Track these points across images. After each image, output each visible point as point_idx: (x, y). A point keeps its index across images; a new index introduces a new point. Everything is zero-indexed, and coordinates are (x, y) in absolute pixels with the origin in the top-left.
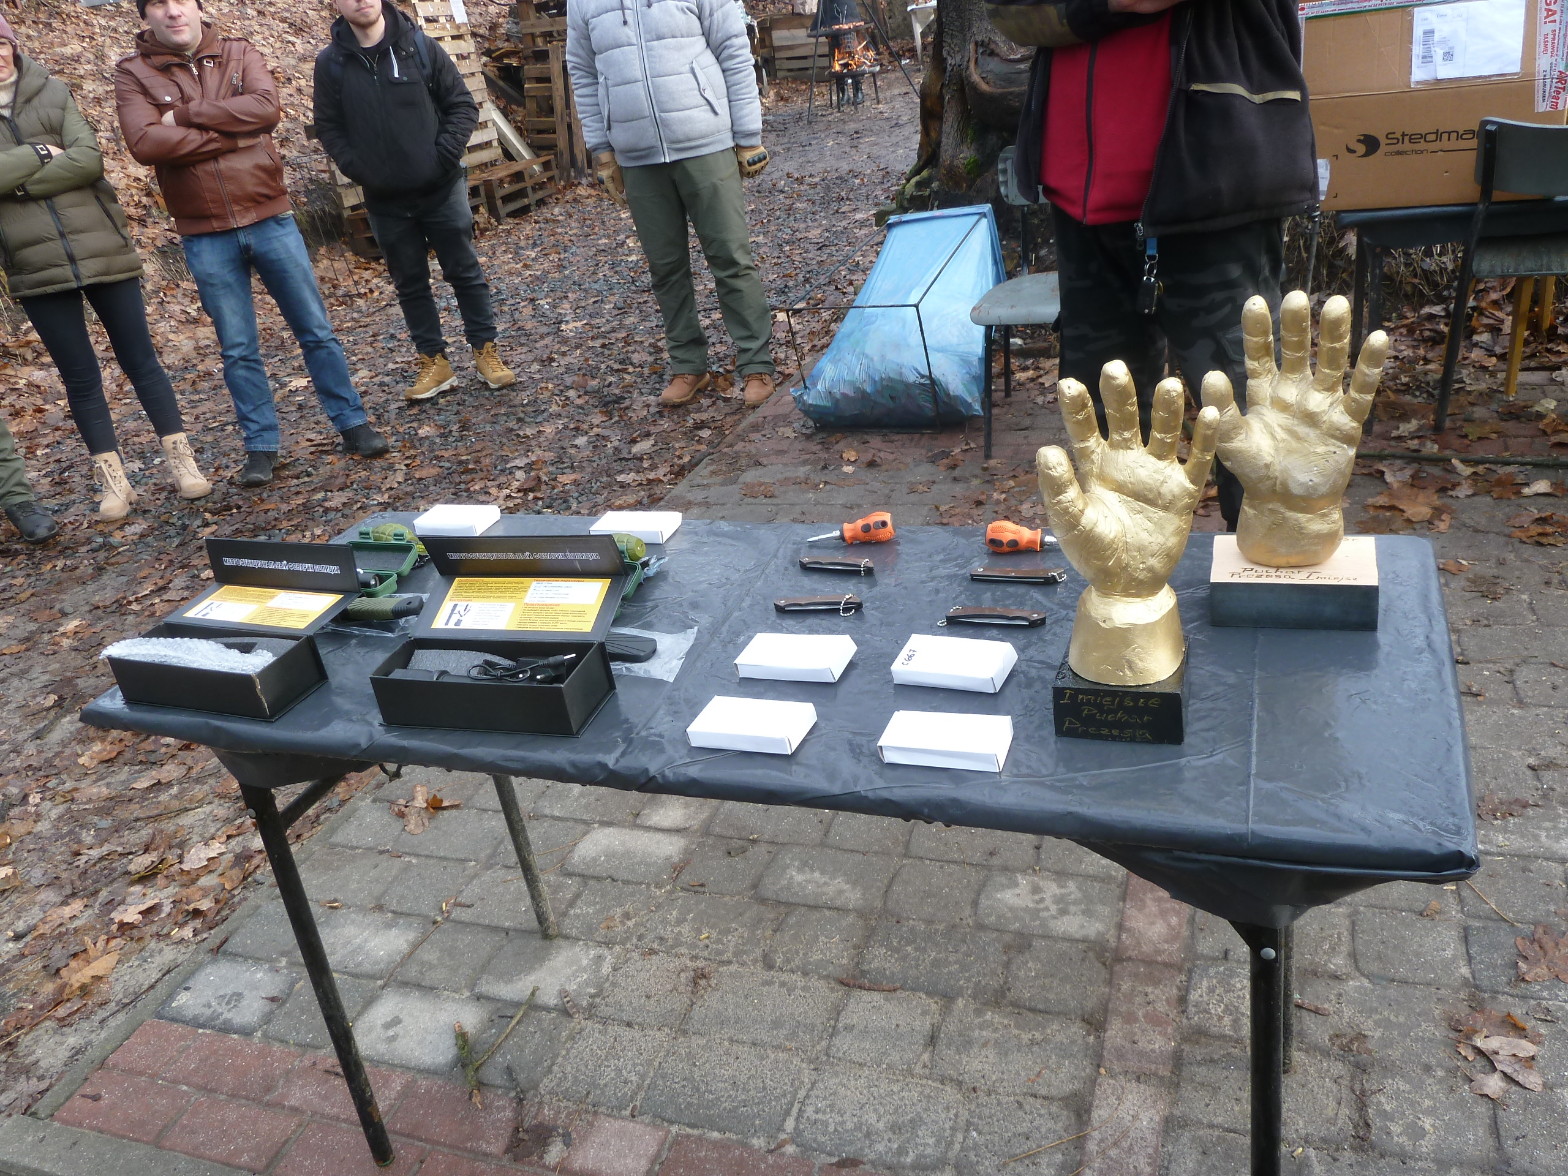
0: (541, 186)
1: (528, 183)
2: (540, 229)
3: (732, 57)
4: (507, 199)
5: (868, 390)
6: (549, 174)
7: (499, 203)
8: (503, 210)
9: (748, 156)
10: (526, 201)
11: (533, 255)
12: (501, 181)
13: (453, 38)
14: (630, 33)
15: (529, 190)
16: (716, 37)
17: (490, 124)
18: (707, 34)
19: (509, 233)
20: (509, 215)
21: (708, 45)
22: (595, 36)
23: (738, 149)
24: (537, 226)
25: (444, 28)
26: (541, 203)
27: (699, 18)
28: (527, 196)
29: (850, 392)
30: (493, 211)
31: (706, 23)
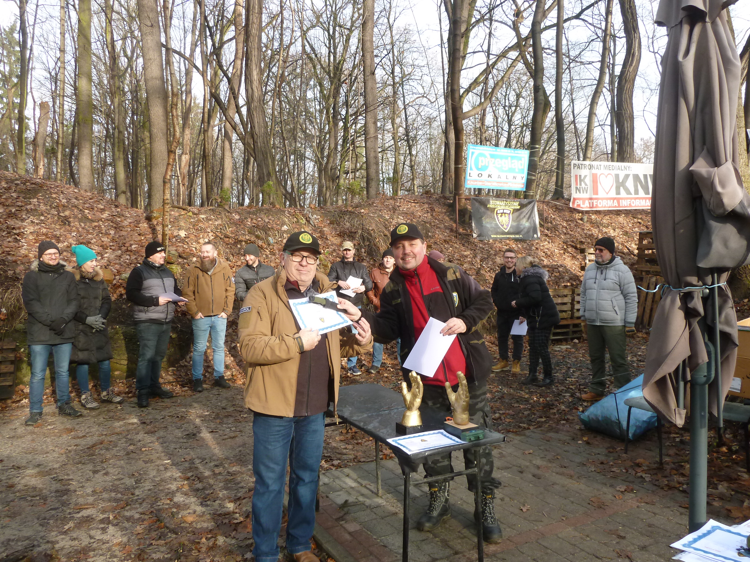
5: (600, 419)
9: (626, 329)
18: (622, 290)
22: (586, 285)
23: (625, 326)
29: (595, 418)
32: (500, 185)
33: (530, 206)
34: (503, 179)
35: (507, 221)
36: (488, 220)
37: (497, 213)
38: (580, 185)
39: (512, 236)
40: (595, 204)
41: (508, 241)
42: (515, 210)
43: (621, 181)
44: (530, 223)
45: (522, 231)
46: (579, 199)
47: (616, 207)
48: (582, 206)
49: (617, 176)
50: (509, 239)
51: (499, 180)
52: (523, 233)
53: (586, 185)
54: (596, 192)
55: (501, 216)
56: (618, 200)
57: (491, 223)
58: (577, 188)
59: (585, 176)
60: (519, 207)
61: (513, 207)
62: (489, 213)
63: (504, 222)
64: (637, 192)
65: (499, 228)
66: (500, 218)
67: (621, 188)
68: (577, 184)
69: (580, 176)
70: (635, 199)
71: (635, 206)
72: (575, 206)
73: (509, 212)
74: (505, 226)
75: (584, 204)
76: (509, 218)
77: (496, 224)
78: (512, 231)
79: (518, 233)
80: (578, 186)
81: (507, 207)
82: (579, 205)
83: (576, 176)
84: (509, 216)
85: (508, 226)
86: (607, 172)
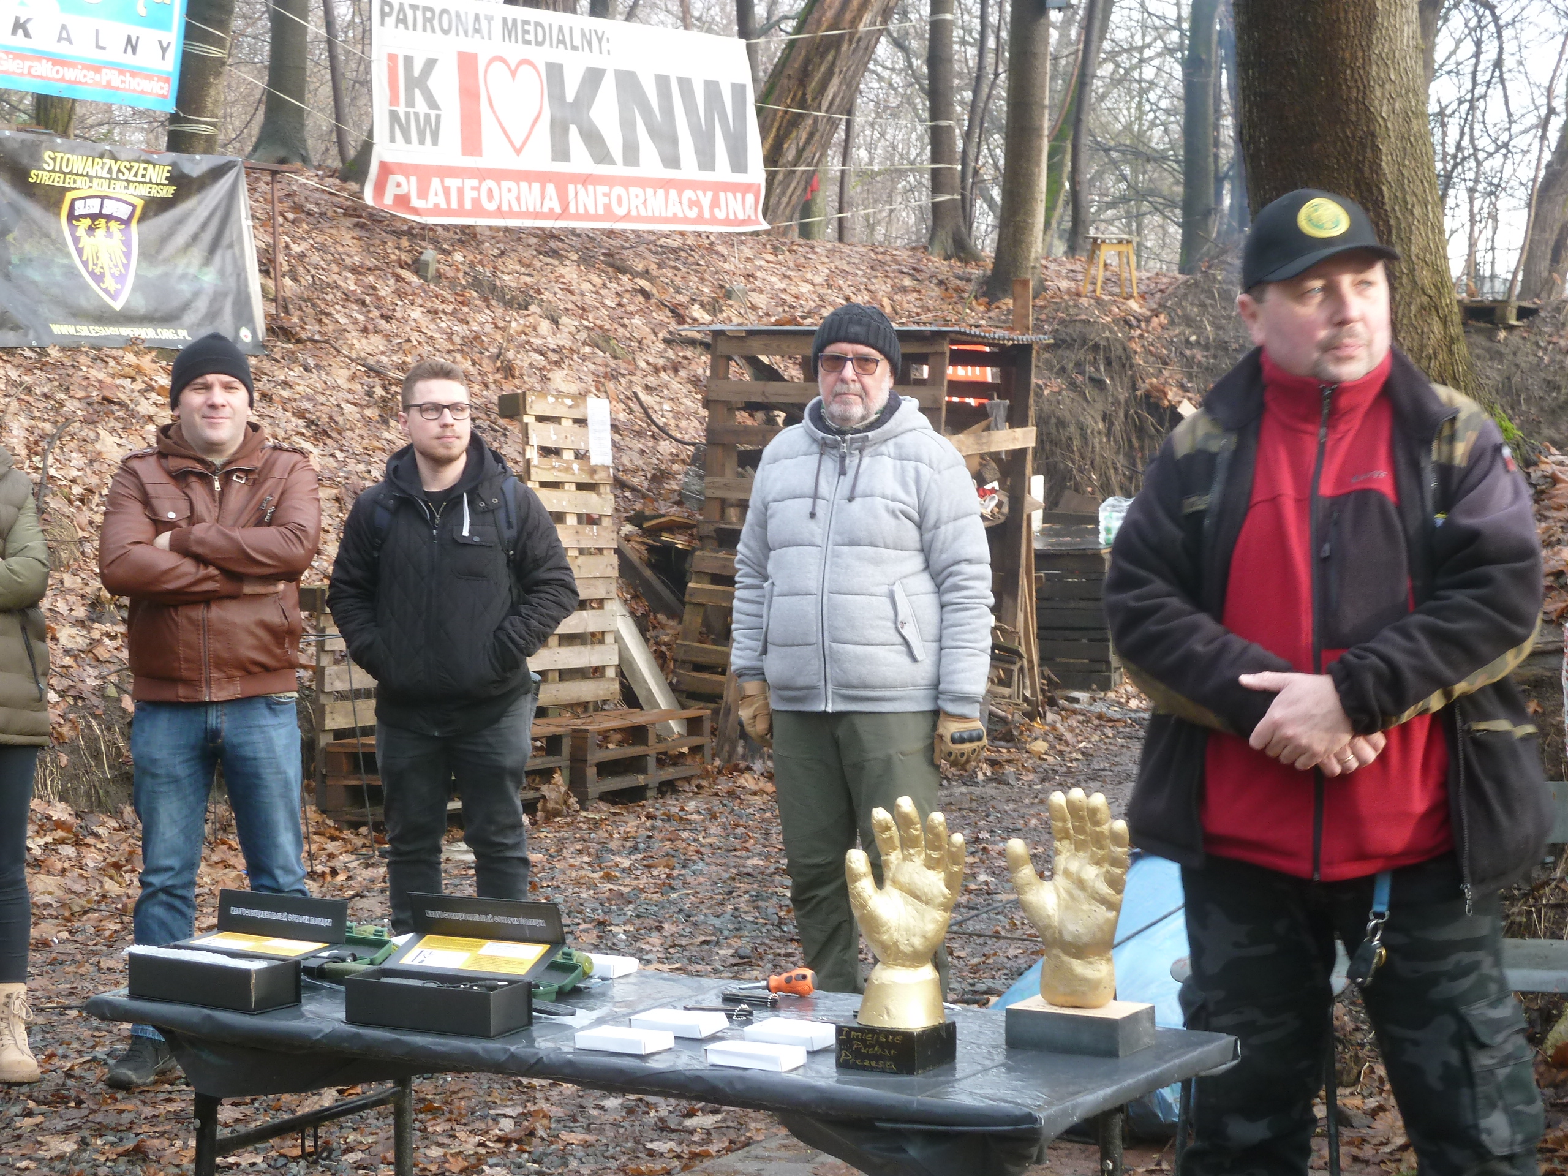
0: (677, 760)
1: (652, 749)
2: (653, 827)
3: (957, 588)
4: (606, 769)
6: (696, 741)
7: (591, 772)
8: (596, 786)
9: (951, 728)
10: (641, 779)
11: (626, 863)
12: (605, 736)
13: (580, 486)
14: (816, 530)
15: (652, 763)
16: (941, 558)
17: (609, 639)
18: (926, 550)
19: (596, 825)
20: (605, 797)
21: (927, 567)
22: (772, 525)
23: (936, 714)
24: (649, 823)
25: (568, 469)
26: (668, 788)
27: (920, 526)
28: (643, 771)
30: (577, 784)
31: (928, 536)
32: (70, 74)
33: (219, 189)
34: (82, 49)
35: (120, 258)
36: (30, 248)
37: (72, 217)
38: (410, 103)
39: (147, 333)
40: (469, 195)
41: (130, 358)
42: (155, 207)
43: (570, 97)
44: (222, 273)
45: (186, 306)
46: (406, 170)
47: (551, 215)
48: (416, 202)
49: (555, 72)
50: (132, 344)
51: (63, 49)
52: (190, 318)
53: (433, 104)
54: (471, 143)
55: (91, 229)
56: (562, 182)
57: (47, 265)
58: (394, 116)
59: (431, 64)
60: (168, 192)
61: (144, 190)
62: (35, 211)
63: (104, 261)
64: (631, 154)
65: (85, 287)
66: (86, 241)
67: (573, 131)
68: (394, 99)
69: (409, 60)
70: (627, 182)
71: (627, 217)
72: (388, 200)
73: (123, 212)
74: (109, 283)
75: (423, 194)
76: (127, 243)
77: (71, 272)
78: (141, 305)
79: (169, 319)
80: (401, 110)
81: (118, 189)
82: (402, 200)
83: (392, 58)
84: (126, 233)
85: (121, 279)
86: (515, 51)
